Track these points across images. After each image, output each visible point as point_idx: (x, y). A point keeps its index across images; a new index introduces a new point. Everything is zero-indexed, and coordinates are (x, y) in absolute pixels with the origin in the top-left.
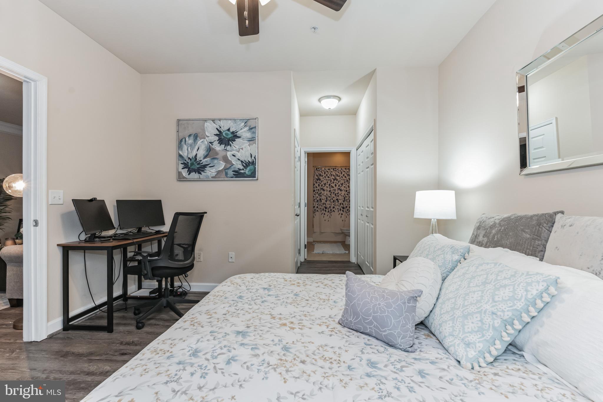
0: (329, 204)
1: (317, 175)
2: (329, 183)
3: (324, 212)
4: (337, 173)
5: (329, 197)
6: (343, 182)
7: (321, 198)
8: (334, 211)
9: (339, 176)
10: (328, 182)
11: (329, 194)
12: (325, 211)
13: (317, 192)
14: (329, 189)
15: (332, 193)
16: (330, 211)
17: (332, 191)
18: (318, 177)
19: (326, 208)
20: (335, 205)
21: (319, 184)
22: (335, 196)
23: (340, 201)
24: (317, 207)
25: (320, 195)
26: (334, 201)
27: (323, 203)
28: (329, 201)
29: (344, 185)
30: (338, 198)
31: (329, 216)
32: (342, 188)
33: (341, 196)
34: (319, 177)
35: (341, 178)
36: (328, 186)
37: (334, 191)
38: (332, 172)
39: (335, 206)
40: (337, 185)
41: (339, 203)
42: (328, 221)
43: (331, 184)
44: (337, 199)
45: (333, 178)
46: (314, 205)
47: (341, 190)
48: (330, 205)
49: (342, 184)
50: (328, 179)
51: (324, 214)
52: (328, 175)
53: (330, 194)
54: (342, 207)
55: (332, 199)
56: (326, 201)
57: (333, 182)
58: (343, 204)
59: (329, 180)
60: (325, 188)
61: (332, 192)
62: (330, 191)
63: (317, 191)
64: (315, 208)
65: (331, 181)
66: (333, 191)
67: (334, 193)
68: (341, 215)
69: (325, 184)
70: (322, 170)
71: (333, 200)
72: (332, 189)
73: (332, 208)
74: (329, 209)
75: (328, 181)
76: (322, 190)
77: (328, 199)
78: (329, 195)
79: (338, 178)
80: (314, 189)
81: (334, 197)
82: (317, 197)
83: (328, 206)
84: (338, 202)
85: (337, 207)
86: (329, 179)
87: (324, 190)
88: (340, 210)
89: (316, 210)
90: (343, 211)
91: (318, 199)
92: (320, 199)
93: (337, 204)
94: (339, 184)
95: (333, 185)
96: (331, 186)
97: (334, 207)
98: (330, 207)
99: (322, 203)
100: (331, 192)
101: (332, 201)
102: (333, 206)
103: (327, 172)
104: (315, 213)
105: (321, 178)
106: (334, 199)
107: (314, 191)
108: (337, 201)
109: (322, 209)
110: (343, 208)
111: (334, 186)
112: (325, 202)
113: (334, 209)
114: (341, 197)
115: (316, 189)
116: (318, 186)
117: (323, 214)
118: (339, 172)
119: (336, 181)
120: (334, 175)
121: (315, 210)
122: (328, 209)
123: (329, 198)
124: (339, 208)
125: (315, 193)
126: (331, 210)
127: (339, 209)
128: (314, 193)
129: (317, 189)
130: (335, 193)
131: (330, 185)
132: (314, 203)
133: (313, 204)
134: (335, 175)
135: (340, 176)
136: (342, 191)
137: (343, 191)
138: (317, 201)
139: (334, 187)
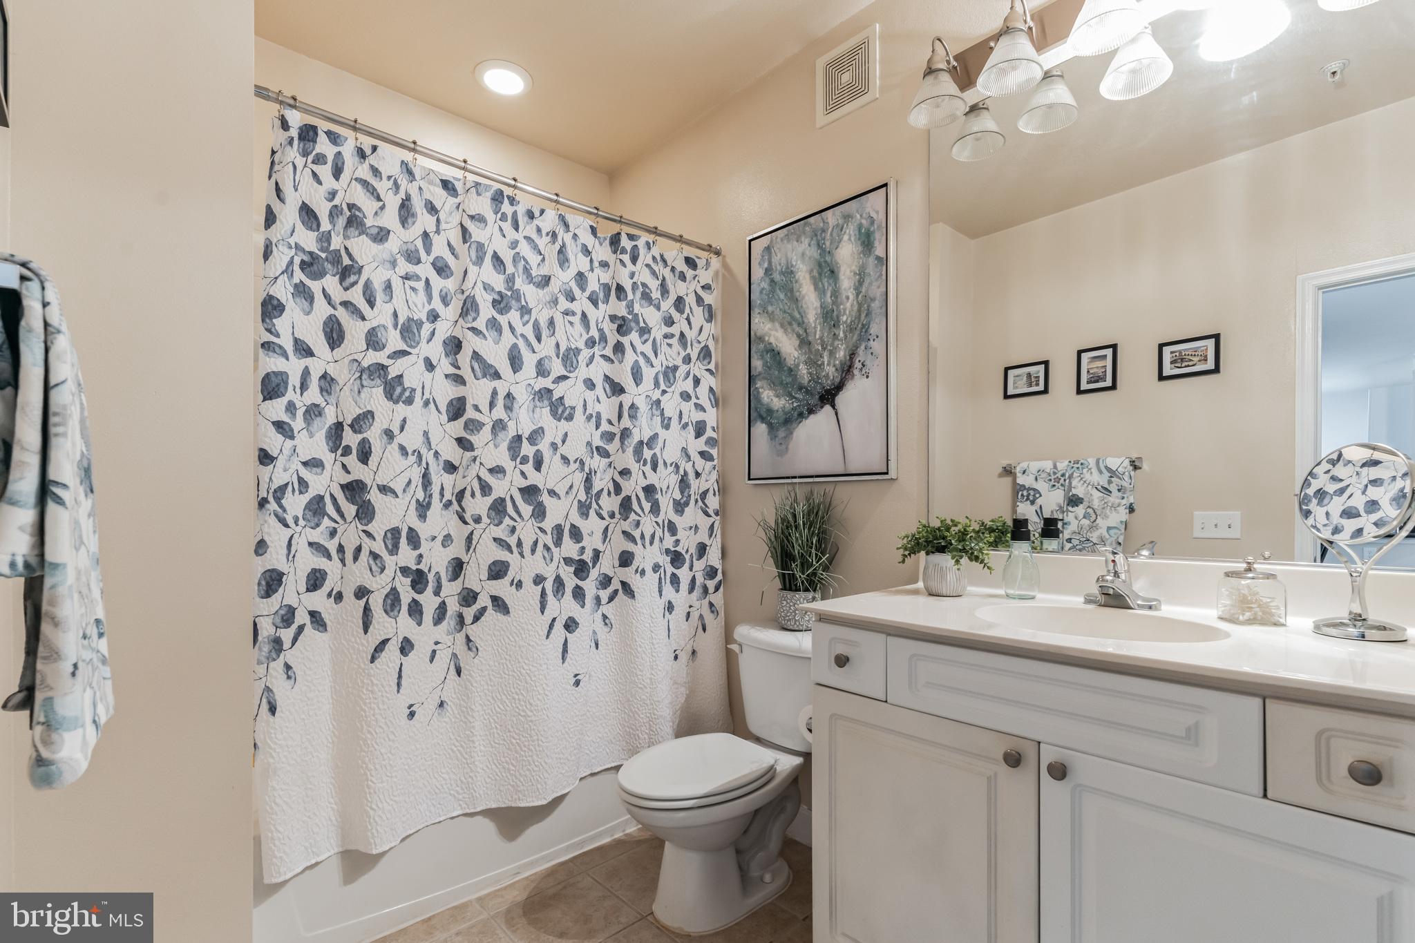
0: (447, 540)
1: (308, 214)
2: (444, 329)
3: (404, 625)
4: (524, 249)
5: (451, 468)
6: (581, 344)
7: (359, 472)
8: (499, 603)
9: (546, 281)
10: (434, 317)
11: (444, 435)
12: (416, 610)
13: (313, 412)
14: (445, 392)
15: (487, 429)
16: (453, 606)
17: (485, 407)
18: (325, 238)
19: (418, 580)
20: (512, 541)
21: (341, 313)
22: (508, 465)
23: (558, 511)
24: (315, 580)
25: (351, 439)
26: (498, 508)
27: (395, 532)
28: (448, 505)
29: (583, 372)
30: (534, 478)
31: (443, 657)
32: (572, 392)
33: (565, 459)
34: (336, 243)
35: (564, 304)
36: (435, 350)
37: (499, 412)
38: (478, 219)
39: (513, 559)
40: (529, 360)
41: (548, 524)
42: (441, 704)
43: (471, 343)
44: (530, 492)
45: (487, 287)
46: (275, 558)
47: (560, 410)
48: (457, 549)
49: (569, 357)
50: (438, 283)
51: (406, 647)
52: (439, 248)
53: (461, 441)
54: (568, 561)
55: (486, 489)
56: (423, 509)
57: (493, 324)
58: (576, 534)
59: (445, 301)
60: (411, 371)
61: (487, 419)
62: (457, 409)
63: (313, 395)
64: (292, 591)
65: (469, 308)
66: (492, 405)
67: (499, 426)
68: (563, 631)
69: (409, 330)
70: (376, 172)
71: (489, 500)
72: (487, 385)
73: (474, 576)
74: (451, 590)
75: (437, 304)
76: (379, 391)
77: (435, 489)
78: (451, 452)
79: (531, 294)
80: (274, 364)
81: (497, 471)
82: (314, 464)
83: (437, 559)
84: (540, 512)
85: (524, 567)
86: (450, 284)
87: (394, 389)
88: (559, 583)
89: (302, 617)
90: (579, 594)
91: (319, 484)
92: (354, 489)
93: (527, 531)
94: (546, 348)
95: (496, 354)
96: (464, 358)
97: (498, 571)
98: (458, 567)
99: (379, 526)
100: (470, 413)
101: (478, 505)
102: (487, 552)
103: (432, 209)
104: (289, 656)
105: (362, 249)
106: (500, 488)
107: (272, 387)
108: (526, 510)
109: (376, 601)
110: (581, 569)
111: (504, 367)
112: (413, 520)
113: (501, 588)
114: (566, 470)
115: (293, 367)
116: (317, 341)
117: (393, 648)
118: (542, 242)
119: (514, 316)
120: (497, 258)
121: (288, 616)
122: (437, 593)
123: (448, 480)
124: (549, 572)
125: (291, 407)
126: (469, 597)
127: (549, 585)
128: (276, 409)
129: (306, 373)
130: (512, 432)
131: (454, 346)
132: (276, 536)
133: (261, 547)
134: (507, 256)
135: (555, 286)
136: (570, 418)
137: (579, 416)
138: (316, 508)
139: (497, 375)
